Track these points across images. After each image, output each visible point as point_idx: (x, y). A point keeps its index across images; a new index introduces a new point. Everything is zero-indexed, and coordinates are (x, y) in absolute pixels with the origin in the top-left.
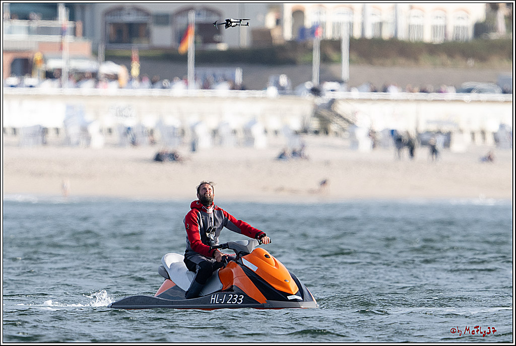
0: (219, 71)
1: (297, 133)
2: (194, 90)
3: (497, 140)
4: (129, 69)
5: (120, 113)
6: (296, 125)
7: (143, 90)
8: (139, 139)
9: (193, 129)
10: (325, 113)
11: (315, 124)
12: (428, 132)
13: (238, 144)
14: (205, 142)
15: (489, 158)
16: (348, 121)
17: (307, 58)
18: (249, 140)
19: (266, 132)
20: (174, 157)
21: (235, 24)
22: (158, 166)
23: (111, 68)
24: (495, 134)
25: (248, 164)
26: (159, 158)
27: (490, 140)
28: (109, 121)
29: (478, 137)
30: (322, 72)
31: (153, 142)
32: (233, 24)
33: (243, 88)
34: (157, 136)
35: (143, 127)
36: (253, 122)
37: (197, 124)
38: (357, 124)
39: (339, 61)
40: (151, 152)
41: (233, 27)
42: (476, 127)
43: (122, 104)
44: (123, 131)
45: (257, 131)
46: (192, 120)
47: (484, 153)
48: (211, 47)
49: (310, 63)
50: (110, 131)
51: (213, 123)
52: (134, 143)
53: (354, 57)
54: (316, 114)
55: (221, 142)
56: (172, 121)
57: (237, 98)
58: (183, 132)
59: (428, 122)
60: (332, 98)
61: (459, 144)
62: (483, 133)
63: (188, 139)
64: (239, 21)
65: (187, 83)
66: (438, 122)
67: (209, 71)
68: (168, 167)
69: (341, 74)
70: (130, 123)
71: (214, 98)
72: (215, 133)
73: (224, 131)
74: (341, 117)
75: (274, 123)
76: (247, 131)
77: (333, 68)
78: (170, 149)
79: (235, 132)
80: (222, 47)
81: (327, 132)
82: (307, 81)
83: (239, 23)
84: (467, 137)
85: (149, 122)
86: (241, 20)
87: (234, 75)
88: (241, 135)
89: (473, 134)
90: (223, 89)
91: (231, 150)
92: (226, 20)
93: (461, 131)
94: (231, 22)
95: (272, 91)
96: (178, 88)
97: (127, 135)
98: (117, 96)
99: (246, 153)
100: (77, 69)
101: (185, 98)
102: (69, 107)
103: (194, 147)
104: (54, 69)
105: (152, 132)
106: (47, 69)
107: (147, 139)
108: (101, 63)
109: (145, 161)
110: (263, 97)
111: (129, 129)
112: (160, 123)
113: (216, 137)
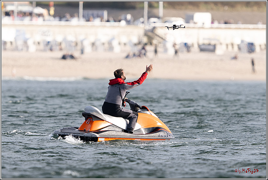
0: (95, 12)
1: (135, 45)
2: (82, 22)
3: (239, 48)
4: (49, 11)
5: (44, 34)
6: (135, 40)
7: (56, 22)
8: (54, 48)
9: (82, 42)
10: (150, 34)
11: (145, 40)
12: (204, 44)
13: (105, 50)
14: (88, 49)
15: (235, 58)
16: (162, 38)
17: (141, 5)
18: (111, 48)
19: (120, 44)
21: (178, 27)
22: (64, 62)
23: (39, 10)
24: (238, 45)
25: (111, 61)
26: (64, 57)
27: (236, 48)
28: (38, 38)
29: (230, 47)
30: (149, 12)
31: (61, 49)
32: (177, 27)
33: (108, 21)
34: (63, 46)
35: (56, 41)
36: (113, 39)
37: (84, 40)
38: (167, 40)
39: (158, 7)
40: (60, 54)
41: (177, 29)
42: (229, 42)
43: (45, 29)
44: (45, 43)
45: (115, 43)
46: (81, 38)
47: (233, 55)
49: (143, 8)
50: (39, 43)
51: (92, 39)
52: (51, 50)
53: (166, 5)
54: (146, 34)
55: (96, 49)
56: (71, 38)
58: (77, 44)
59: (204, 39)
60: (154, 26)
61: (220, 51)
62: (232, 45)
63: (79, 47)
65: (78, 17)
66: (209, 39)
67: (90, 12)
68: (69, 62)
69: (159, 14)
70: (49, 39)
71: (93, 26)
72: (93, 44)
73: (98, 43)
74: (158, 36)
75: (124, 39)
76: (110, 43)
77: (155, 11)
78: (70, 53)
79: (103, 44)
81: (151, 44)
82: (141, 17)
83: (180, 27)
84: (224, 47)
85: (59, 39)
87: (103, 14)
88: (107, 46)
89: (227, 45)
90: (97, 22)
91: (102, 53)
92: (173, 25)
93: (221, 44)
94: (176, 26)
95: (123, 23)
96: (75, 21)
97: (47, 46)
98: (42, 25)
99: (109, 55)
100: (22, 10)
101: (78, 26)
102: (18, 31)
103: (82, 52)
104: (10, 11)
105: (60, 44)
106: (6, 11)
107: (58, 48)
108: (34, 8)
109: (57, 59)
110: (118, 26)
111: (49, 42)
112: (65, 39)
113: (94, 47)
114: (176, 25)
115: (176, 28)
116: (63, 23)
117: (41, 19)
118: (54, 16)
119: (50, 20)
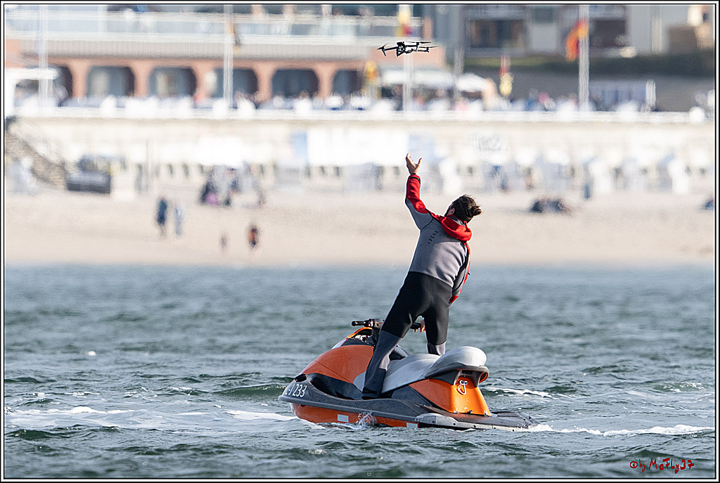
0: (623, 86)
2: (587, 113)
4: (498, 83)
5: (484, 145)
7: (516, 114)
8: (511, 182)
9: (586, 167)
13: (649, 187)
14: (603, 185)
18: (665, 182)
19: (688, 170)
20: (558, 206)
21: (410, 48)
22: (536, 219)
23: (471, 83)
25: (663, 215)
26: (537, 208)
28: (469, 157)
31: (530, 187)
32: (407, 49)
33: (656, 109)
34: (537, 176)
35: (517, 165)
36: (671, 157)
37: (593, 160)
40: (527, 200)
41: (407, 53)
43: (487, 132)
44: (489, 170)
45: (676, 169)
46: (584, 154)
48: (613, 53)
50: (471, 170)
51: (614, 159)
52: (504, 187)
55: (625, 186)
56: (558, 157)
57: (647, 124)
58: (573, 171)
63: (579, 181)
64: (415, 44)
65: (577, 102)
67: (608, 87)
68: (550, 220)
70: (497, 159)
71: (615, 124)
72: (618, 172)
73: (630, 170)
75: (700, 159)
76: (662, 169)
78: (553, 195)
79: (645, 171)
80: (628, 52)
83: (415, 48)
85: (526, 158)
86: (418, 43)
87: (643, 93)
88: (653, 175)
90: (627, 112)
91: (640, 197)
92: (398, 44)
94: (405, 46)
95: (697, 114)
96: (566, 111)
97: (493, 177)
98: (481, 122)
99: (660, 200)
100: (425, 84)
101: (576, 124)
102: (414, 138)
103: (587, 194)
104: (394, 85)
105: (529, 172)
106: (384, 85)
107: (522, 182)
108: (458, 76)
109: (519, 211)
110: (684, 123)
111: (496, 168)
112: (540, 160)
113: (619, 179)
114: (406, 44)
115: (404, 51)
116: (536, 116)
117: (475, 106)
118: (512, 99)
119: (500, 109)
